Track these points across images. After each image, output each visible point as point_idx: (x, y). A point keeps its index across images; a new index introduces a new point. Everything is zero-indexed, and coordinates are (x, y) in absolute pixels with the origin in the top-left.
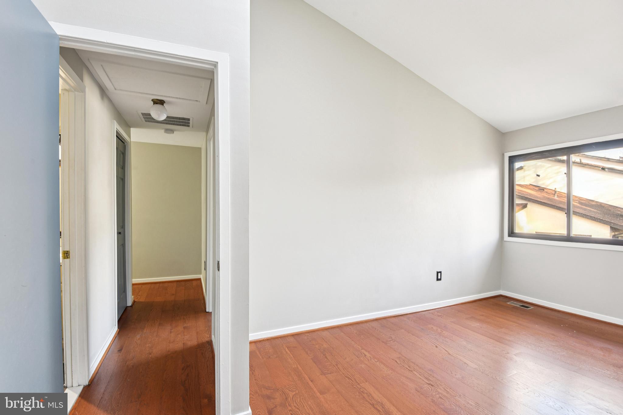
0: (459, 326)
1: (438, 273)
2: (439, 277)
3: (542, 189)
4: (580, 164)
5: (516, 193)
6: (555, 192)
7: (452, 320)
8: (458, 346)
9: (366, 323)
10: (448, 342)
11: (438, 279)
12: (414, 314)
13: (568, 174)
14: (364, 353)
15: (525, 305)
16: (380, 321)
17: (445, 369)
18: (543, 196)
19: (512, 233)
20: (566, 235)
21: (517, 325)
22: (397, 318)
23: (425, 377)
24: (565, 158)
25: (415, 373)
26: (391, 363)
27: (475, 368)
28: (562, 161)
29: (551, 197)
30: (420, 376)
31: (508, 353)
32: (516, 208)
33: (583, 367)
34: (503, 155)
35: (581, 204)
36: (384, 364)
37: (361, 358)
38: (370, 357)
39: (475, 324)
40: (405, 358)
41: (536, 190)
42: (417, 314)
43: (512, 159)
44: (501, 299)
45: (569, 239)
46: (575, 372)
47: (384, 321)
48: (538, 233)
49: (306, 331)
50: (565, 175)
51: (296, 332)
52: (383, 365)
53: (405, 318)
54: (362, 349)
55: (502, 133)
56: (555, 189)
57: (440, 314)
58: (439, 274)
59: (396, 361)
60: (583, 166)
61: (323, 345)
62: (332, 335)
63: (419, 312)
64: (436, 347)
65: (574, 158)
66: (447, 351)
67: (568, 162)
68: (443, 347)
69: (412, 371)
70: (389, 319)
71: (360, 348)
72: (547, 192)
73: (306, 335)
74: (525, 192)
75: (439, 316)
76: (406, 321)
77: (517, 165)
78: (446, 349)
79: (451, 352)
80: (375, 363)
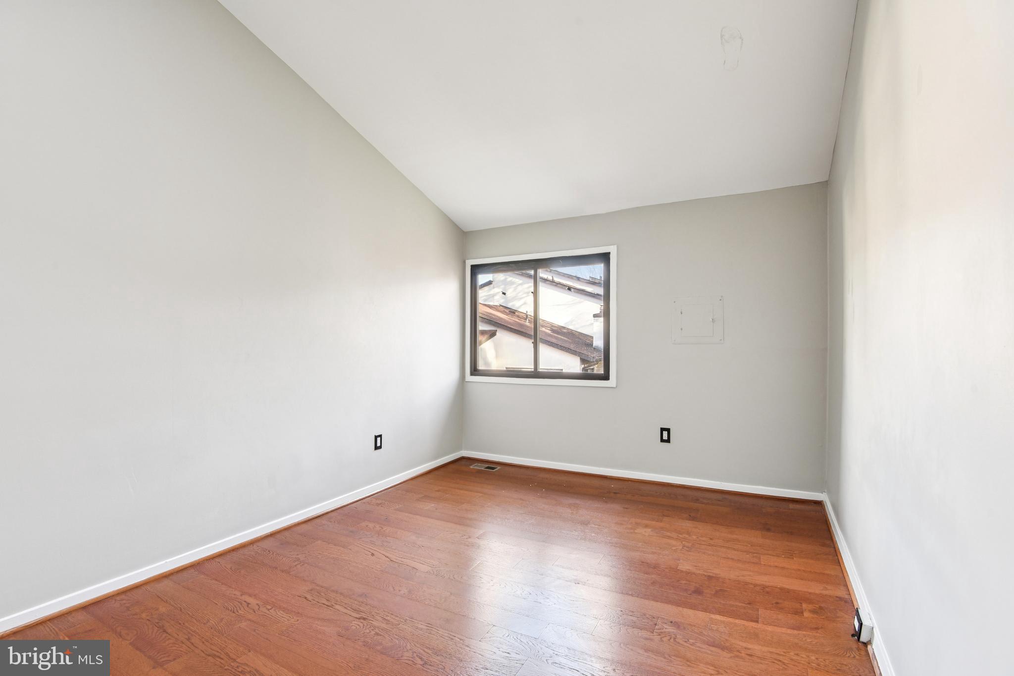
0: (407, 514)
1: (376, 437)
2: (379, 445)
3: (513, 312)
4: (552, 282)
5: (478, 315)
6: (527, 316)
7: (398, 507)
8: (405, 545)
9: (252, 545)
10: (390, 543)
11: (377, 448)
12: (338, 511)
13: (535, 293)
14: (245, 601)
15: (491, 465)
16: (278, 536)
17: (385, 586)
18: (514, 320)
19: (475, 371)
20: (533, 370)
21: (481, 495)
22: (309, 523)
23: (353, 609)
24: (532, 272)
25: (337, 607)
26: (297, 603)
27: (427, 572)
28: (530, 276)
29: (522, 322)
30: (345, 611)
31: (470, 537)
32: (480, 338)
33: (552, 533)
34: (464, 262)
35: (553, 331)
36: (285, 610)
37: (240, 612)
38: (257, 604)
39: (429, 506)
40: (322, 587)
41: (506, 312)
42: (344, 509)
43: (476, 269)
44: (463, 462)
45: (536, 374)
46: (544, 542)
47: (287, 533)
48: (509, 368)
49: (118, 590)
50: (532, 294)
51: (92, 600)
52: (282, 612)
53: (323, 521)
54: (241, 595)
55: (464, 232)
56: (527, 312)
57: (379, 502)
58: (379, 439)
59: (306, 598)
60: (556, 285)
61: (157, 609)
62: (179, 584)
63: (348, 505)
64: (373, 555)
65: (542, 273)
66: (387, 557)
67: (535, 278)
68: (382, 552)
69: (332, 606)
70: (295, 529)
71: (238, 593)
72: (518, 316)
73: (118, 598)
74: (494, 315)
75: (378, 505)
76: (324, 525)
77: (482, 278)
78: (387, 555)
79: (393, 557)
80: (268, 612)
